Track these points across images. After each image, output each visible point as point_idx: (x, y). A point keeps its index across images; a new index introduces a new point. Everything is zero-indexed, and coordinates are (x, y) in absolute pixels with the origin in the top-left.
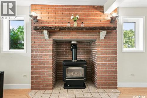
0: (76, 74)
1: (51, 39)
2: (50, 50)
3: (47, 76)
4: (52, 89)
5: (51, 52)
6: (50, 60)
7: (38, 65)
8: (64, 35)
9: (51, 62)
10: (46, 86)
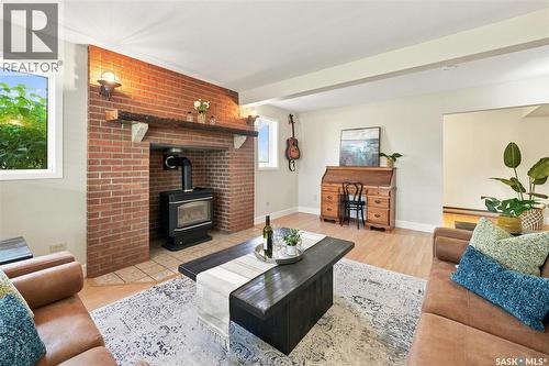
0: (193, 216)
1: (148, 143)
2: (144, 168)
3: (136, 233)
4: (149, 259)
5: (145, 174)
6: (145, 191)
7: (111, 209)
8: (174, 137)
9: (145, 197)
10: (132, 258)
